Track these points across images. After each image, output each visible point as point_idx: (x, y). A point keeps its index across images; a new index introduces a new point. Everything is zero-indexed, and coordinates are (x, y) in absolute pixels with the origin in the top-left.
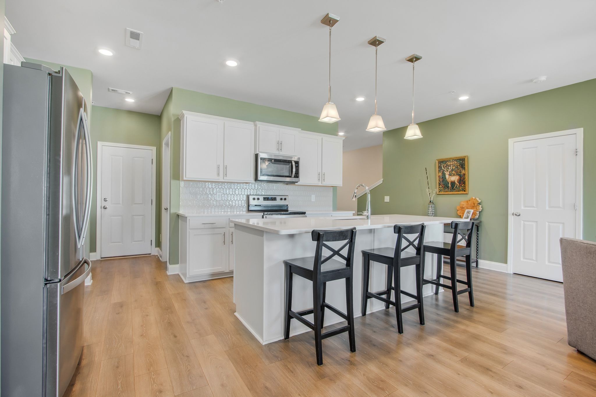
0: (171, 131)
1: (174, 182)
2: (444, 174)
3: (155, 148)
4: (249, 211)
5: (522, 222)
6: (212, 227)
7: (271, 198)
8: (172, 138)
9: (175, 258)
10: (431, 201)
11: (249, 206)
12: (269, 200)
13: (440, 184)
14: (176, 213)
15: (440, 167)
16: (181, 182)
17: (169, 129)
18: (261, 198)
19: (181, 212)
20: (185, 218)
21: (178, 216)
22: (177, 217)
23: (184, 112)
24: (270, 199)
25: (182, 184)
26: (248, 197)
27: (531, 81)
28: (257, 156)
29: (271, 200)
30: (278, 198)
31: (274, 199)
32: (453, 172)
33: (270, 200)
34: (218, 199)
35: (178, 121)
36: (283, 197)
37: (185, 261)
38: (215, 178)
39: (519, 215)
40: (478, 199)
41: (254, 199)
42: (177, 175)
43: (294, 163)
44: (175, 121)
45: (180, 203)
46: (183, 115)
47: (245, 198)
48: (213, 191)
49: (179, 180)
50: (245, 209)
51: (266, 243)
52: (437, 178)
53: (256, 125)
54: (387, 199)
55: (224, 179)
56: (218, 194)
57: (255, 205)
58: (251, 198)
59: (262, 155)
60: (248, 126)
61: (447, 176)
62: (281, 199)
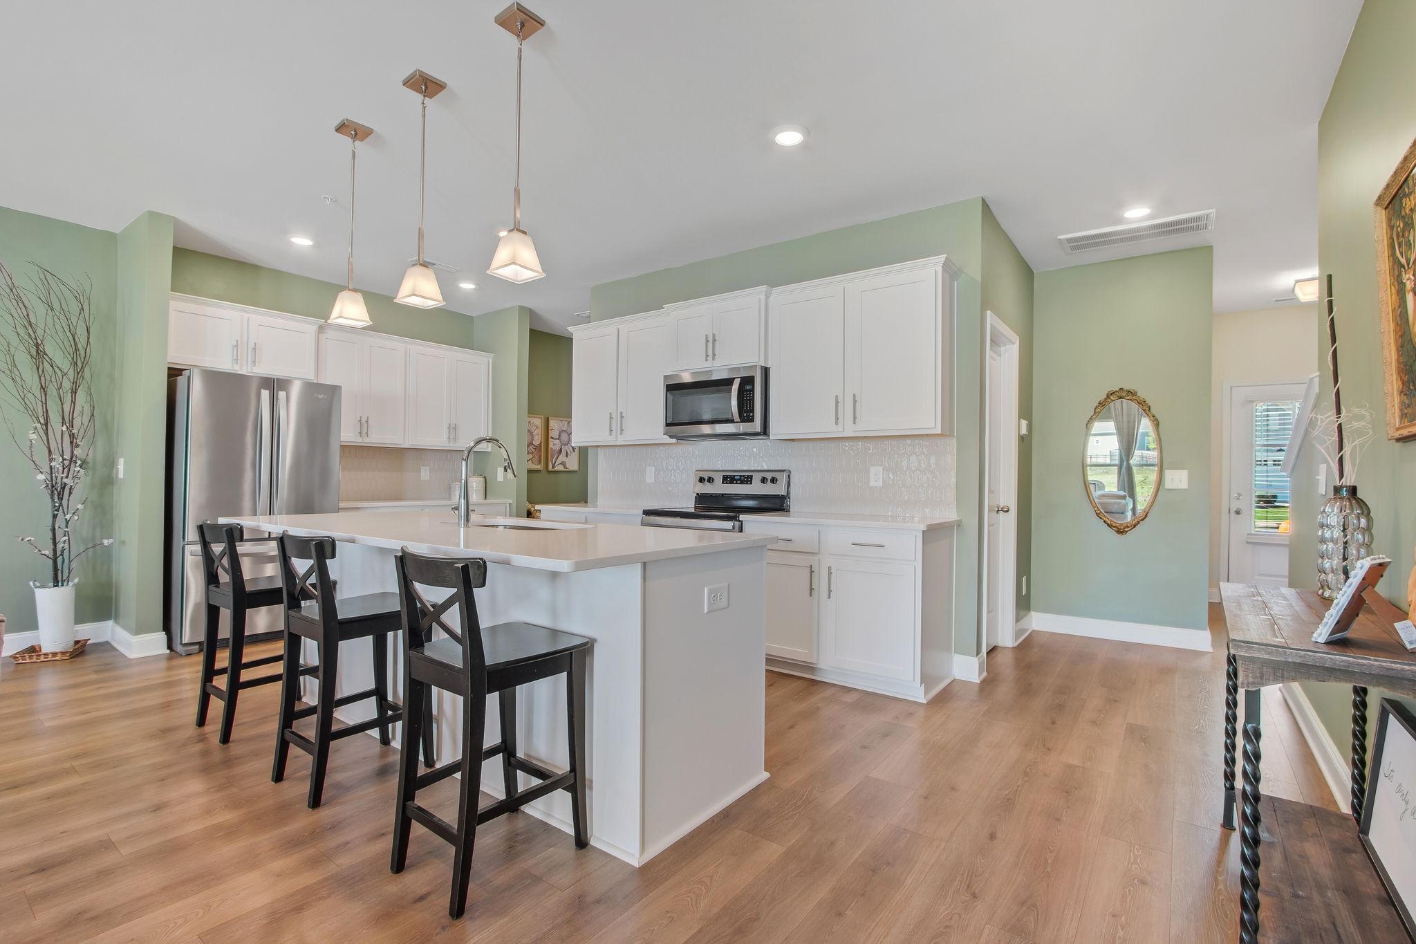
7: (741, 476)
12: (735, 482)
16: (599, 450)
18: (718, 478)
24: (737, 480)
25: (601, 453)
29: (739, 482)
30: (757, 478)
31: (747, 480)
33: (737, 483)
36: (769, 476)
41: (702, 480)
43: (736, 385)
45: (599, 488)
62: (764, 480)
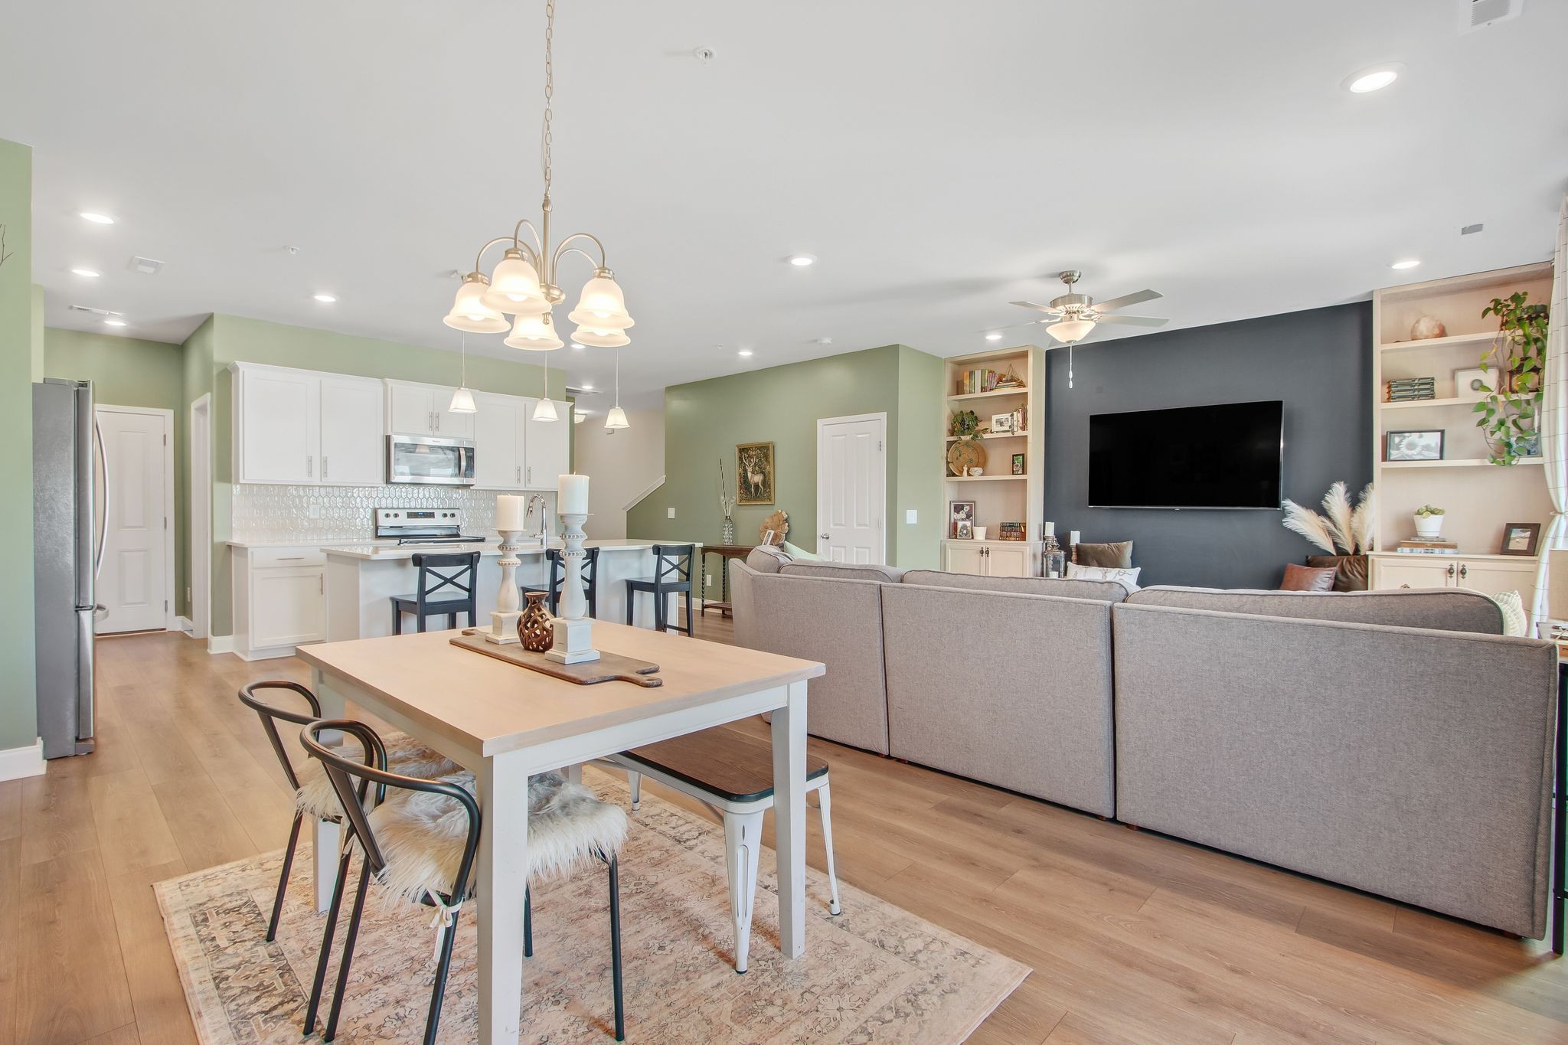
0: (212, 392)
1: (218, 486)
2: (745, 471)
3: (172, 411)
4: (378, 537)
5: (831, 548)
6: (297, 565)
7: (424, 513)
8: (214, 405)
9: (223, 624)
10: (727, 517)
11: (377, 528)
12: (419, 517)
13: (741, 488)
14: (225, 542)
15: (741, 459)
16: (234, 487)
17: (206, 388)
18: (403, 514)
19: (236, 540)
20: (242, 550)
21: (230, 547)
22: (227, 552)
23: (238, 363)
24: (421, 515)
25: (236, 489)
26: (375, 512)
27: (816, 341)
28: (388, 439)
29: (423, 516)
30: (438, 514)
31: (430, 515)
32: (757, 468)
33: (421, 518)
34: (311, 516)
35: (227, 375)
36: (449, 512)
37: (244, 630)
38: (304, 479)
39: (828, 538)
40: (784, 513)
41: (387, 515)
42: (225, 471)
43: (463, 452)
44: (219, 374)
45: (234, 525)
46: (236, 369)
47: (370, 512)
48: (300, 502)
49: (230, 482)
50: (370, 533)
51: (361, 574)
52: (738, 477)
53: (385, 385)
54: (671, 513)
55: (321, 481)
56: (311, 507)
57: (391, 527)
58: (381, 514)
59: (396, 439)
60: (370, 387)
61: (749, 474)
62: (445, 515)
